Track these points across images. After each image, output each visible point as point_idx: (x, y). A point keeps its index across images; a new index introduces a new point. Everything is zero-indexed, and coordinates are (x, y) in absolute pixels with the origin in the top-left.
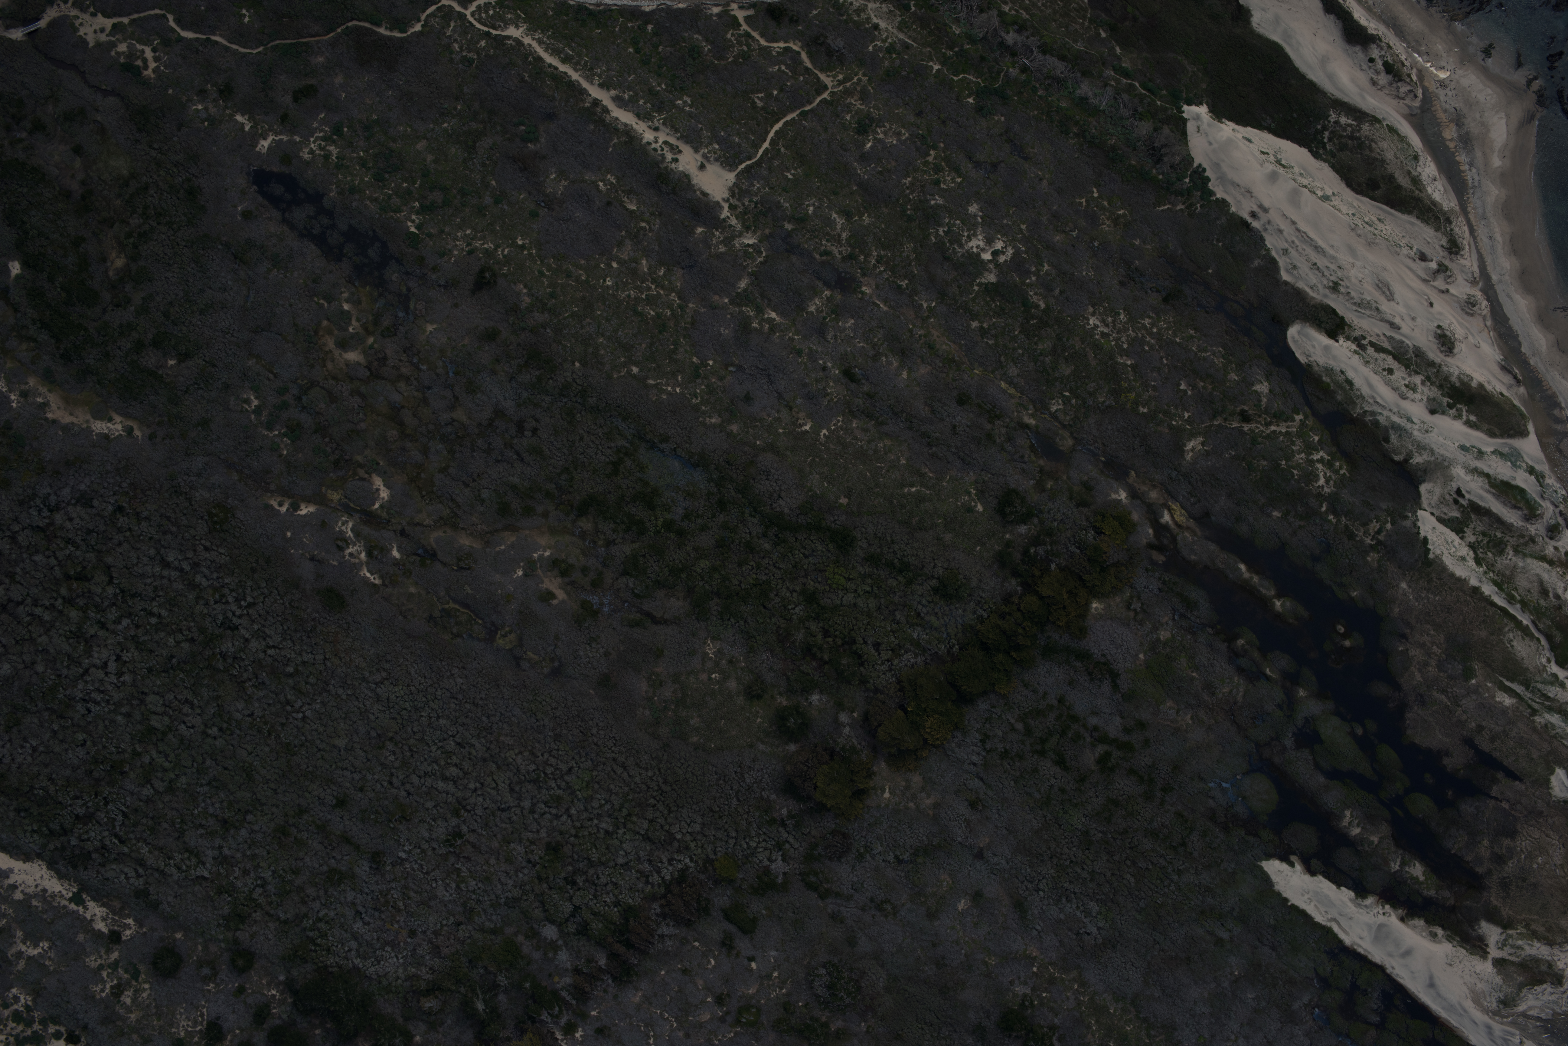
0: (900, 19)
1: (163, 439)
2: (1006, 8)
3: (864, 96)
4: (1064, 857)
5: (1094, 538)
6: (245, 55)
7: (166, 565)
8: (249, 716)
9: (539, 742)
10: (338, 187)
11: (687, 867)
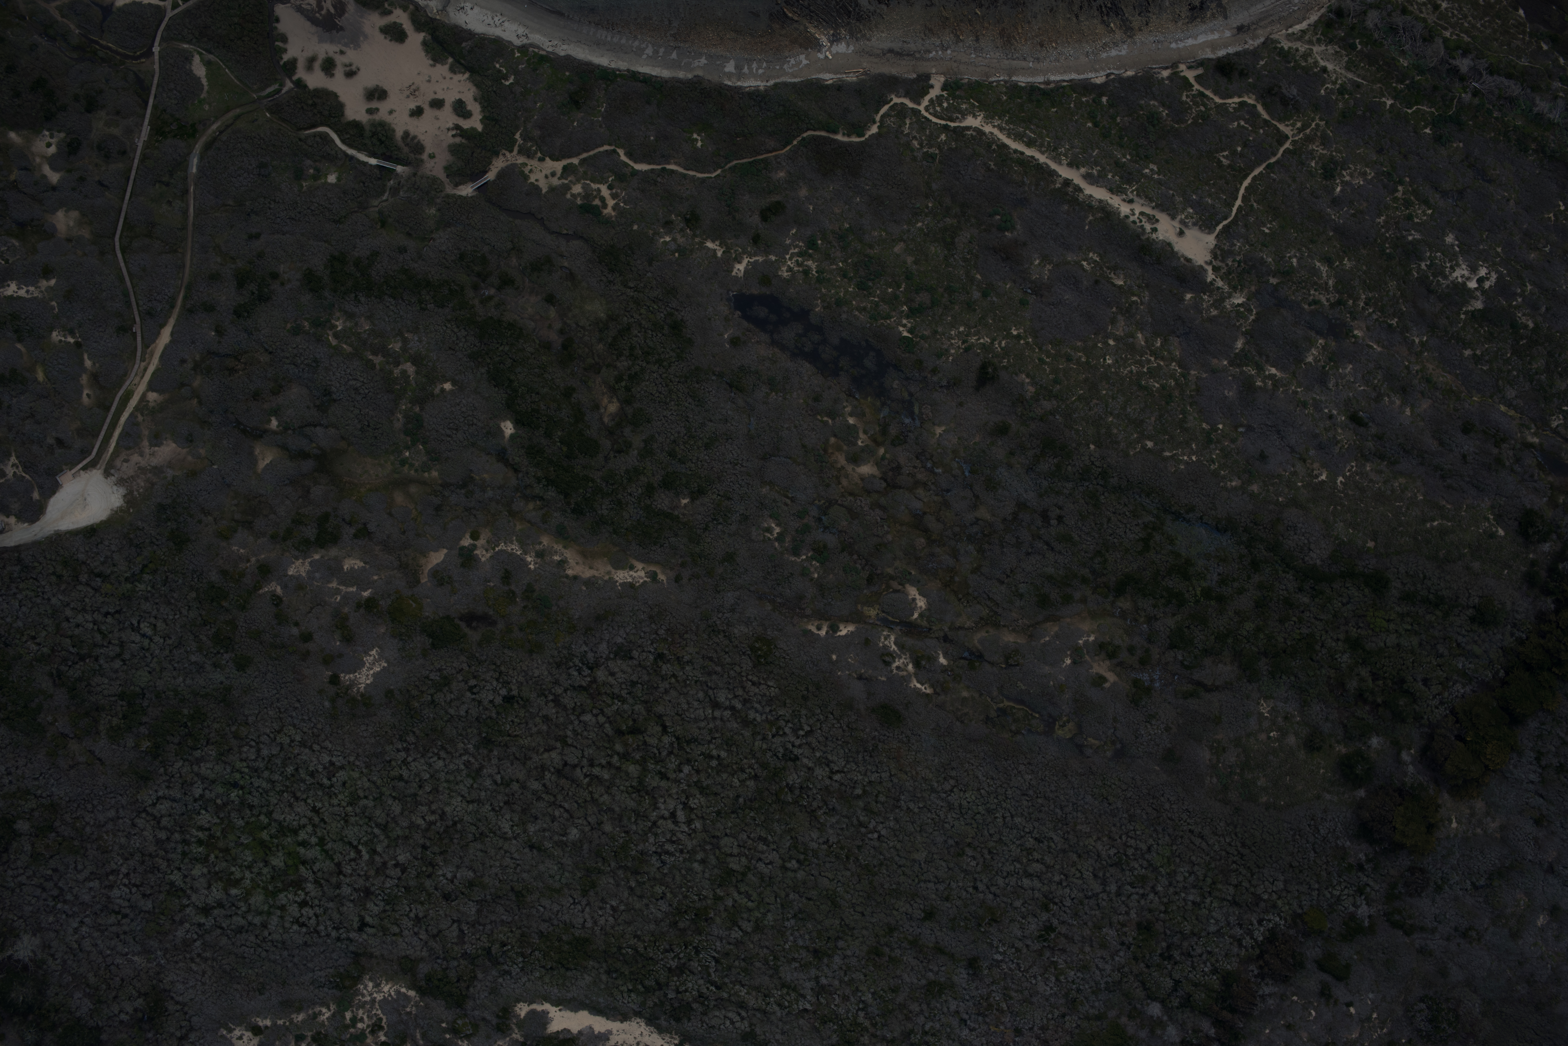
0: (1346, 59)
1: (690, 580)
2: (1447, 34)
3: (1325, 141)
6: (703, 180)
7: (716, 705)
8: (824, 843)
9: (1114, 825)
10: (823, 301)
11: (1277, 925)
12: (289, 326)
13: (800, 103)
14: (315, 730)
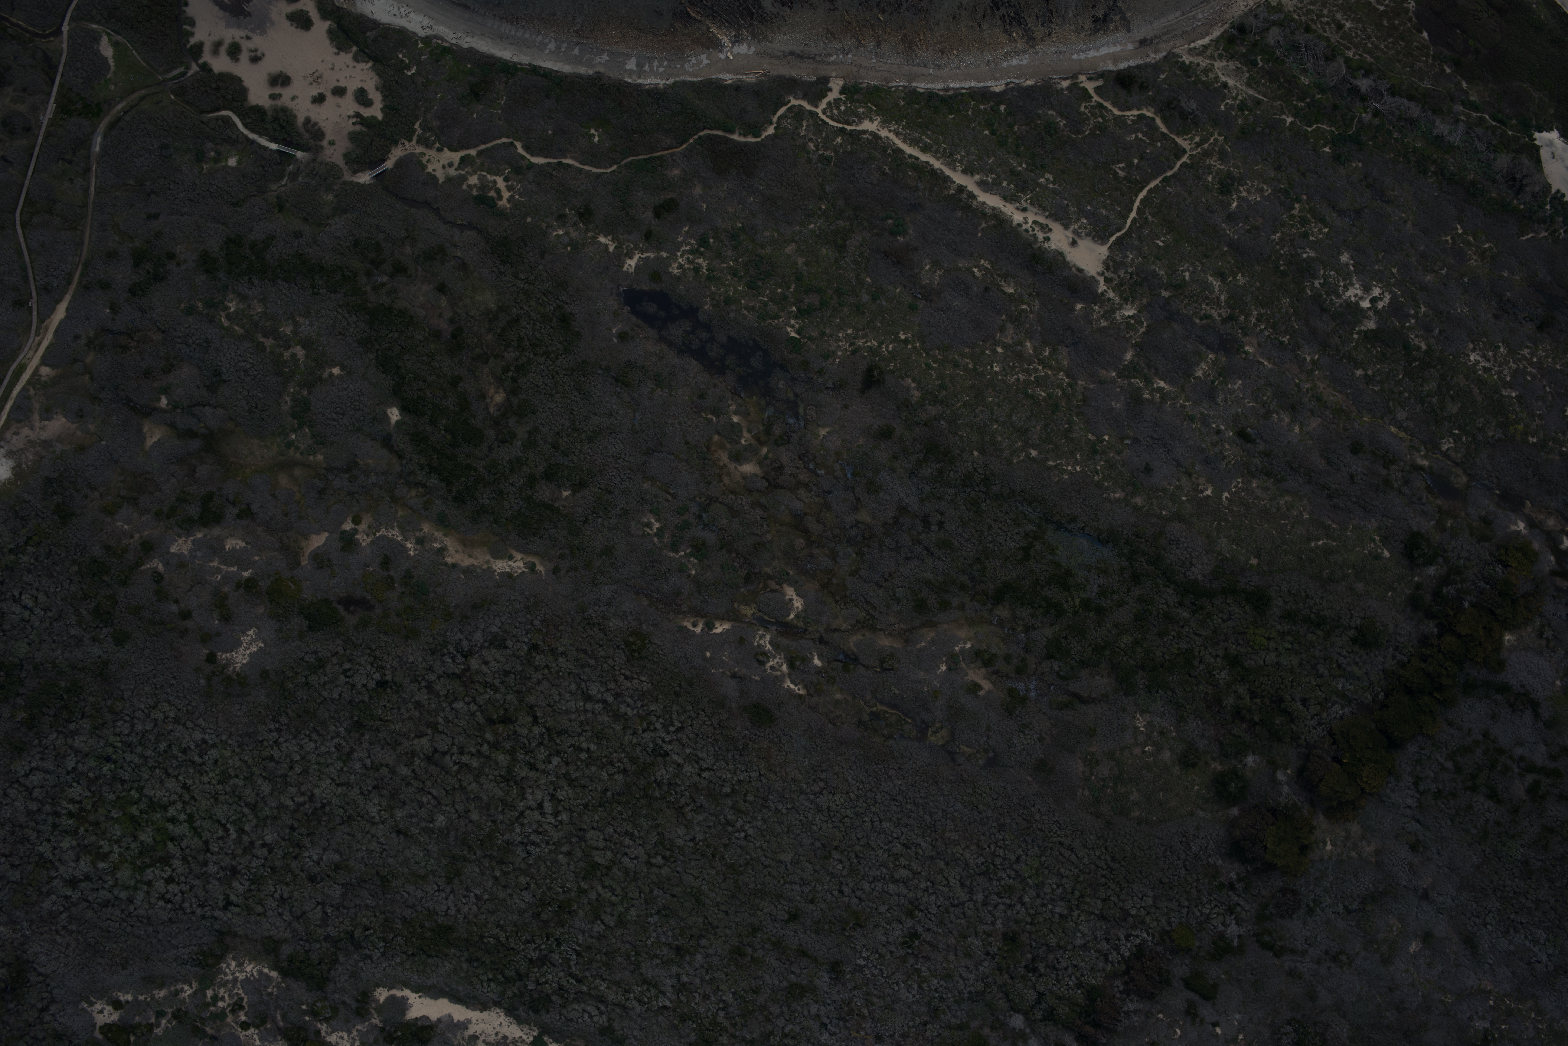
0: (1247, 75)
1: (568, 572)
2: (1350, 54)
3: (1223, 156)
4: (1507, 889)
5: (1503, 572)
6: (599, 175)
7: (588, 698)
8: (691, 840)
9: (984, 834)
10: (712, 299)
11: (1144, 941)
12: (183, 306)
13: (697, 102)
14: (190, 708)
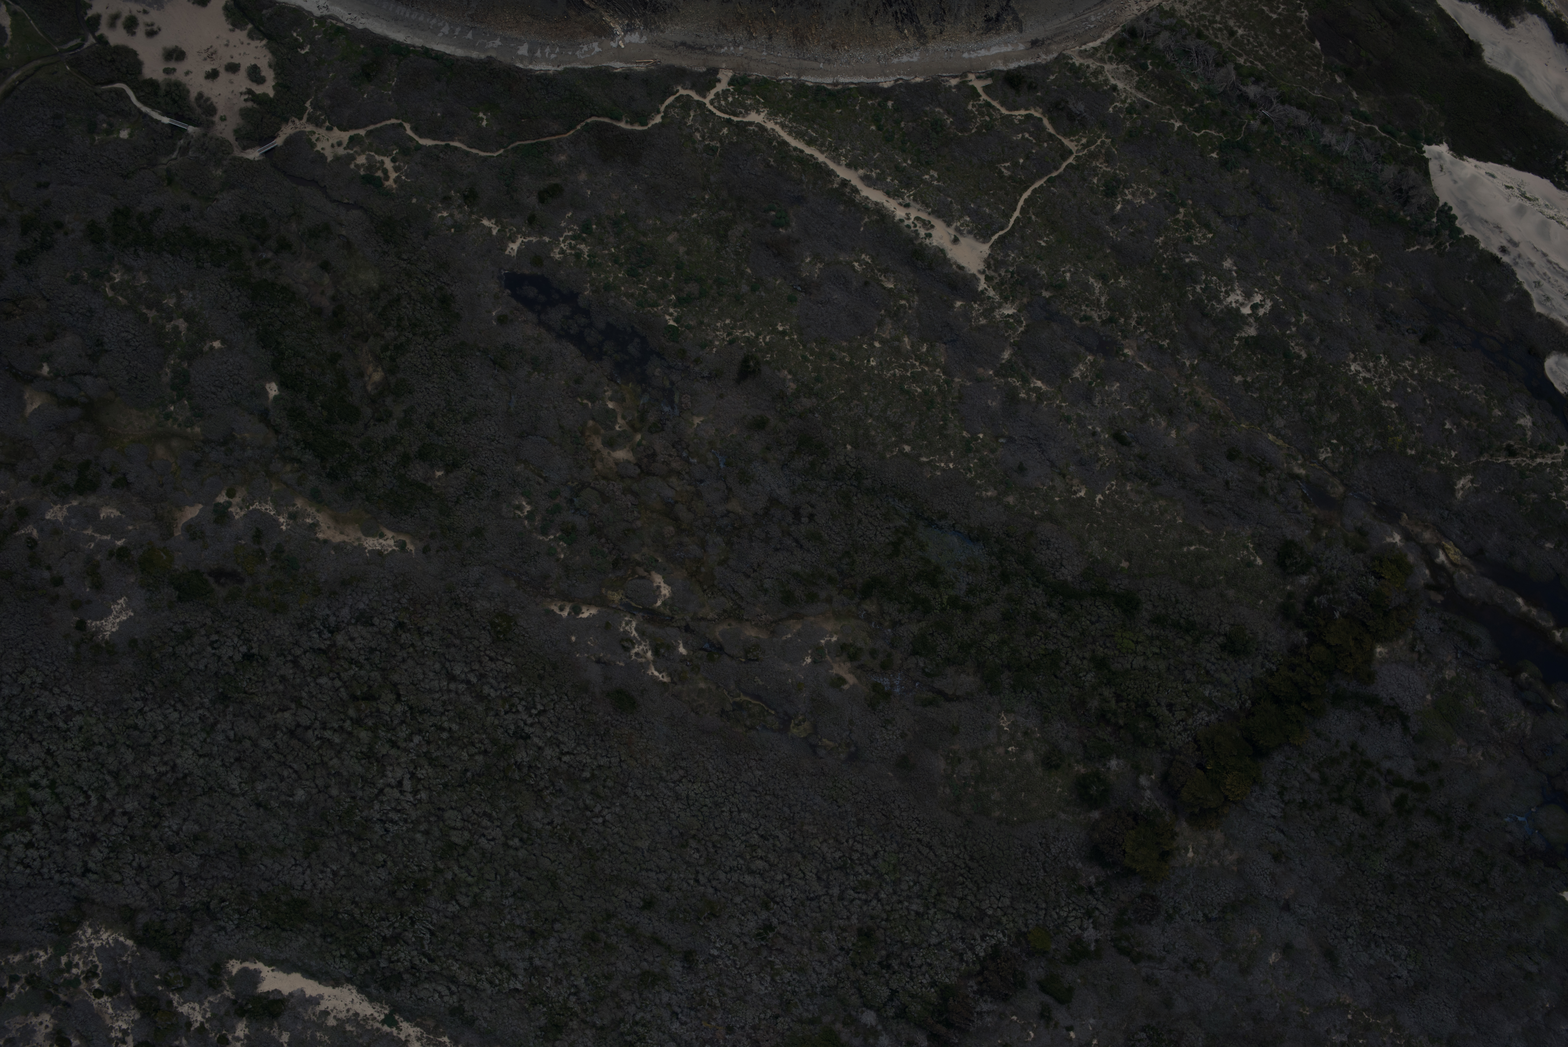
0: (1137, 79)
1: (437, 551)
2: (1241, 61)
3: (1109, 159)
4: (1370, 903)
5: (1375, 584)
6: (485, 159)
7: (452, 678)
8: (548, 824)
9: (842, 828)
10: (592, 285)
11: (1000, 942)
12: (68, 275)
13: (586, 89)
14: (57, 674)
